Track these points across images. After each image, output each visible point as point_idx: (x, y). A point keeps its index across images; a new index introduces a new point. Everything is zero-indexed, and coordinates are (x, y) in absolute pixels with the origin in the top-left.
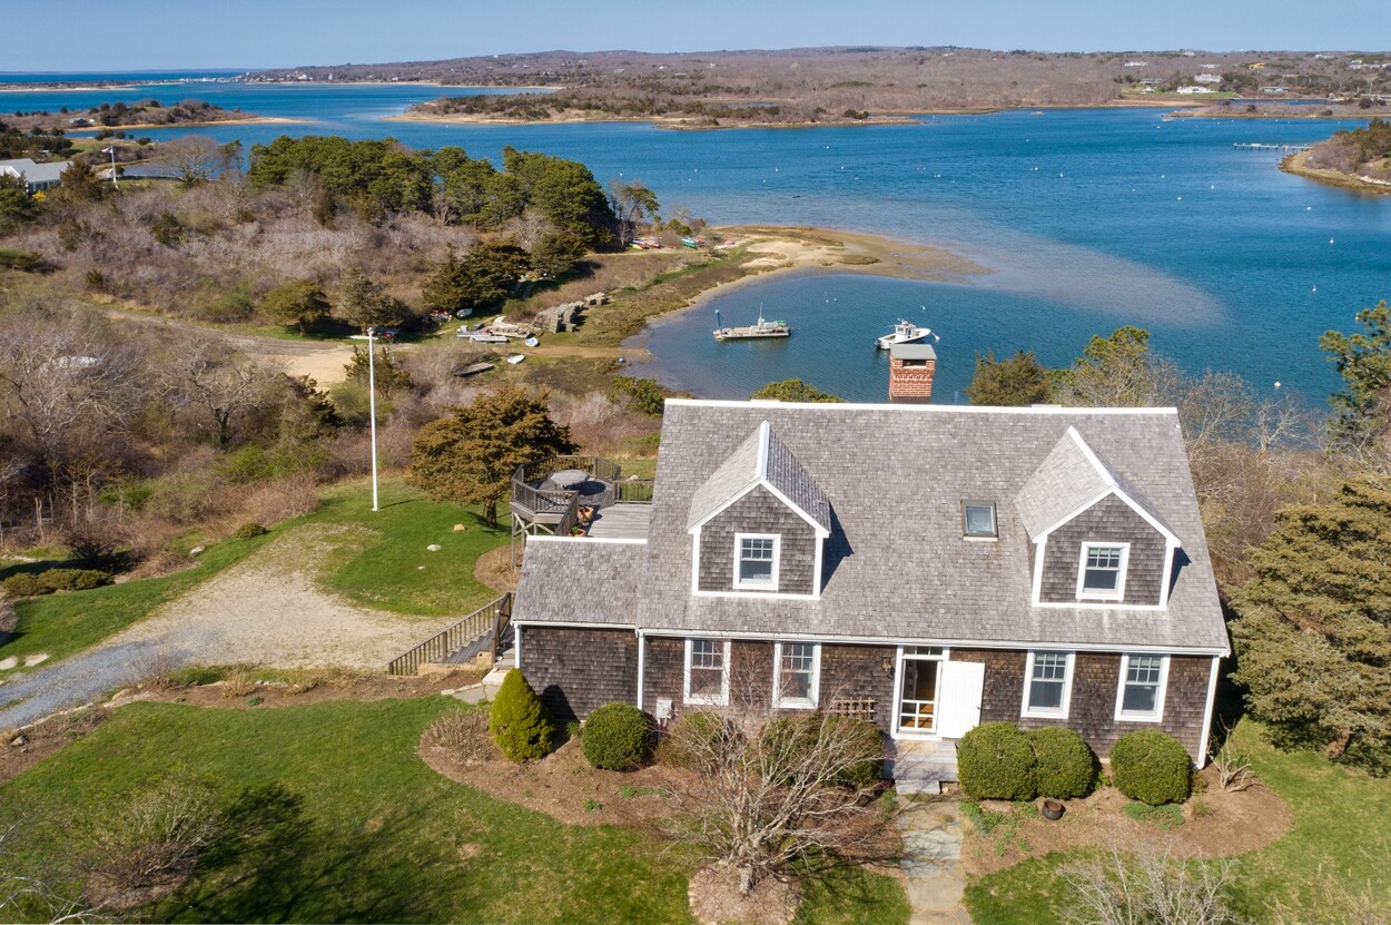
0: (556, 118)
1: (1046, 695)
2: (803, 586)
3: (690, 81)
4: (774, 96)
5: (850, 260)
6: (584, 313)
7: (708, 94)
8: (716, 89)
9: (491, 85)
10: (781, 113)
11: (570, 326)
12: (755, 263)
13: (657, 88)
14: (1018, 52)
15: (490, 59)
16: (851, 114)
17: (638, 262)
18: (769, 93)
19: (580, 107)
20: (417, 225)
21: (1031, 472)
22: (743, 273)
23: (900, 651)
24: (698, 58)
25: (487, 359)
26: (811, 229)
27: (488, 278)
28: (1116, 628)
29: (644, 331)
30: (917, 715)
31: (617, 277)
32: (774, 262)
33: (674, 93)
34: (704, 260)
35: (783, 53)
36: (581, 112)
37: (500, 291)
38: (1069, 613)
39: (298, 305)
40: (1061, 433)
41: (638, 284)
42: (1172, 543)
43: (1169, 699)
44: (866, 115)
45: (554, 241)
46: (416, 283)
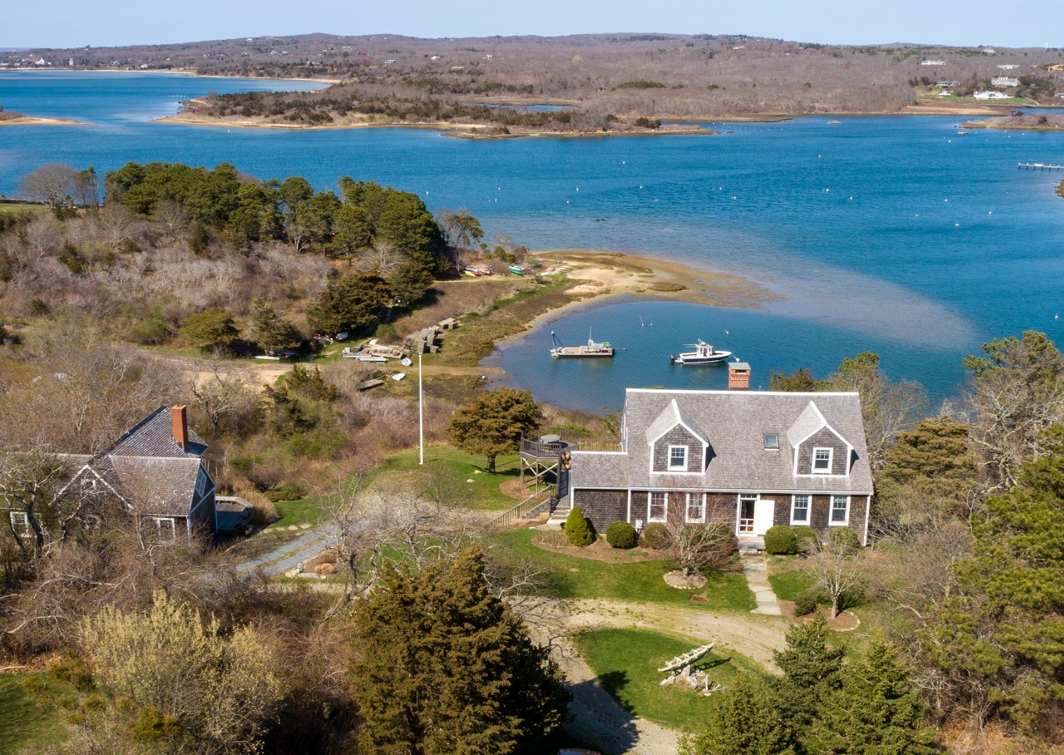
0: (339, 123)
1: (801, 515)
2: (697, 469)
3: (469, 78)
4: (559, 97)
5: (661, 287)
6: (440, 336)
7: (490, 93)
8: (497, 87)
9: (252, 76)
10: (572, 121)
11: (434, 349)
12: (577, 289)
13: (435, 86)
14: (811, 46)
15: (242, 43)
16: (643, 122)
17: (475, 289)
18: (553, 93)
19: (363, 111)
20: (278, 255)
21: (793, 421)
22: (568, 299)
23: (739, 496)
24: (470, 46)
25: (375, 376)
26: (621, 255)
27: (362, 305)
28: (828, 484)
29: (495, 353)
30: (747, 526)
31: (460, 303)
32: (594, 289)
33: (454, 91)
34: (532, 287)
35: (562, 40)
36: (365, 116)
37: (372, 317)
38: (809, 479)
39: (216, 330)
40: (807, 404)
41: (480, 310)
42: (850, 448)
43: (851, 516)
44: (658, 124)
45: (408, 271)
46: (294, 310)
